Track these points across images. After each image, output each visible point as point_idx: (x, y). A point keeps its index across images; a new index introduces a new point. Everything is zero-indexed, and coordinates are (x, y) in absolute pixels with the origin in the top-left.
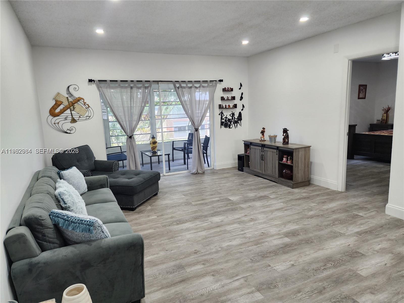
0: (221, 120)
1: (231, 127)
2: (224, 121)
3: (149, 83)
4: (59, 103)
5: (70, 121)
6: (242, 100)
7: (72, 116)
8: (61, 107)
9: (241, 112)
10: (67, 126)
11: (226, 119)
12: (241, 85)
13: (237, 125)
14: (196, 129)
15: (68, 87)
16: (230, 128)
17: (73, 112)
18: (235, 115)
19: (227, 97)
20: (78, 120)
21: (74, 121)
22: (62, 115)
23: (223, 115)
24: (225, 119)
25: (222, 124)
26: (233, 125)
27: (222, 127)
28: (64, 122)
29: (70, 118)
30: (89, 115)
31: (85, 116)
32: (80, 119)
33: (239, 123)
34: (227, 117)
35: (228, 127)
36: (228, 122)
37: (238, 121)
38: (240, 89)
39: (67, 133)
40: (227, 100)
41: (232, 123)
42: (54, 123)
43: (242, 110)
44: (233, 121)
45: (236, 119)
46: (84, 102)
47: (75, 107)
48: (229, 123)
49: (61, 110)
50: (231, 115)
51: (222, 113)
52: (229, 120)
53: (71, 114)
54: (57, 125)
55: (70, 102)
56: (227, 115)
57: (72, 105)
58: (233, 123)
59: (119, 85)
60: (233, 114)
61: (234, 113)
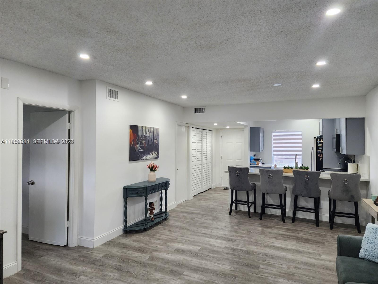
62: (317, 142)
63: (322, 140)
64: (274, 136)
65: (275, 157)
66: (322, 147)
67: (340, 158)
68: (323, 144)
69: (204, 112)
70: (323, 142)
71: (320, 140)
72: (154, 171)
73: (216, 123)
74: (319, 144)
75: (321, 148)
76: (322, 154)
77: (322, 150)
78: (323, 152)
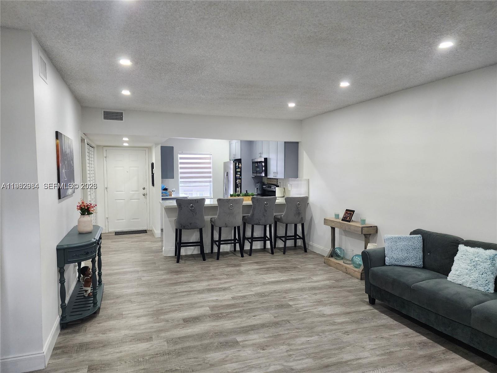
62: (236, 167)
63: (240, 164)
64: (181, 158)
65: (183, 185)
66: (241, 172)
67: (257, 183)
68: (241, 169)
69: (122, 119)
70: (241, 167)
71: (239, 165)
72: (89, 213)
73: (126, 136)
74: (237, 168)
75: (239, 173)
76: (241, 179)
77: (241, 175)
78: (241, 177)
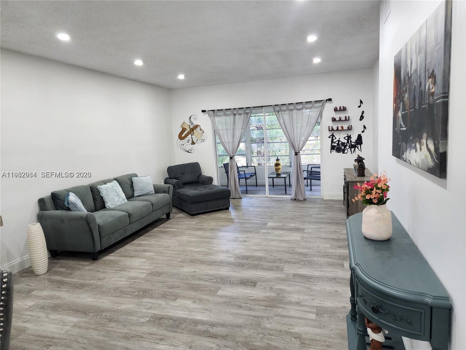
0: (332, 144)
1: (346, 151)
2: (336, 145)
3: (249, 109)
4: (184, 130)
5: (191, 143)
6: (362, 119)
7: (192, 139)
8: (186, 133)
9: (361, 134)
10: (189, 146)
11: (339, 142)
12: (361, 102)
13: (355, 150)
14: (296, 153)
15: (190, 117)
16: (344, 153)
17: (193, 136)
18: (351, 138)
19: (340, 117)
20: (196, 142)
21: (193, 143)
22: (186, 138)
23: (334, 138)
24: (337, 142)
25: (333, 148)
26: (349, 150)
27: (333, 151)
28: (187, 144)
29: (190, 142)
30: (204, 139)
31: (201, 140)
32: (197, 141)
33: (358, 148)
34: (340, 140)
35: (342, 152)
36: (341, 145)
37: (356, 145)
38: (359, 107)
39: (189, 152)
40: (339, 120)
41: (347, 147)
42: (181, 145)
43: (363, 132)
44: (348, 144)
45: (354, 143)
46: (200, 128)
47: (194, 132)
48: (343, 147)
49: (186, 135)
50: (346, 138)
51: (333, 135)
52: (343, 144)
53: (192, 138)
54: (183, 146)
55: (191, 128)
56: (339, 138)
57: (192, 130)
58: (349, 147)
59: (225, 113)
60: (349, 137)
61: (350, 135)
